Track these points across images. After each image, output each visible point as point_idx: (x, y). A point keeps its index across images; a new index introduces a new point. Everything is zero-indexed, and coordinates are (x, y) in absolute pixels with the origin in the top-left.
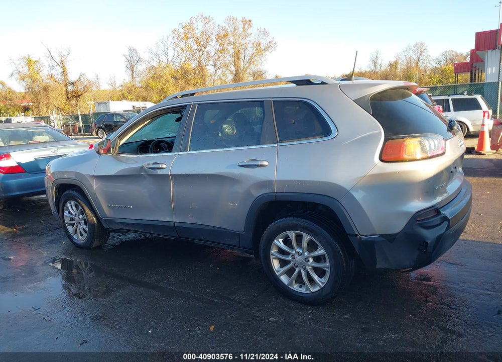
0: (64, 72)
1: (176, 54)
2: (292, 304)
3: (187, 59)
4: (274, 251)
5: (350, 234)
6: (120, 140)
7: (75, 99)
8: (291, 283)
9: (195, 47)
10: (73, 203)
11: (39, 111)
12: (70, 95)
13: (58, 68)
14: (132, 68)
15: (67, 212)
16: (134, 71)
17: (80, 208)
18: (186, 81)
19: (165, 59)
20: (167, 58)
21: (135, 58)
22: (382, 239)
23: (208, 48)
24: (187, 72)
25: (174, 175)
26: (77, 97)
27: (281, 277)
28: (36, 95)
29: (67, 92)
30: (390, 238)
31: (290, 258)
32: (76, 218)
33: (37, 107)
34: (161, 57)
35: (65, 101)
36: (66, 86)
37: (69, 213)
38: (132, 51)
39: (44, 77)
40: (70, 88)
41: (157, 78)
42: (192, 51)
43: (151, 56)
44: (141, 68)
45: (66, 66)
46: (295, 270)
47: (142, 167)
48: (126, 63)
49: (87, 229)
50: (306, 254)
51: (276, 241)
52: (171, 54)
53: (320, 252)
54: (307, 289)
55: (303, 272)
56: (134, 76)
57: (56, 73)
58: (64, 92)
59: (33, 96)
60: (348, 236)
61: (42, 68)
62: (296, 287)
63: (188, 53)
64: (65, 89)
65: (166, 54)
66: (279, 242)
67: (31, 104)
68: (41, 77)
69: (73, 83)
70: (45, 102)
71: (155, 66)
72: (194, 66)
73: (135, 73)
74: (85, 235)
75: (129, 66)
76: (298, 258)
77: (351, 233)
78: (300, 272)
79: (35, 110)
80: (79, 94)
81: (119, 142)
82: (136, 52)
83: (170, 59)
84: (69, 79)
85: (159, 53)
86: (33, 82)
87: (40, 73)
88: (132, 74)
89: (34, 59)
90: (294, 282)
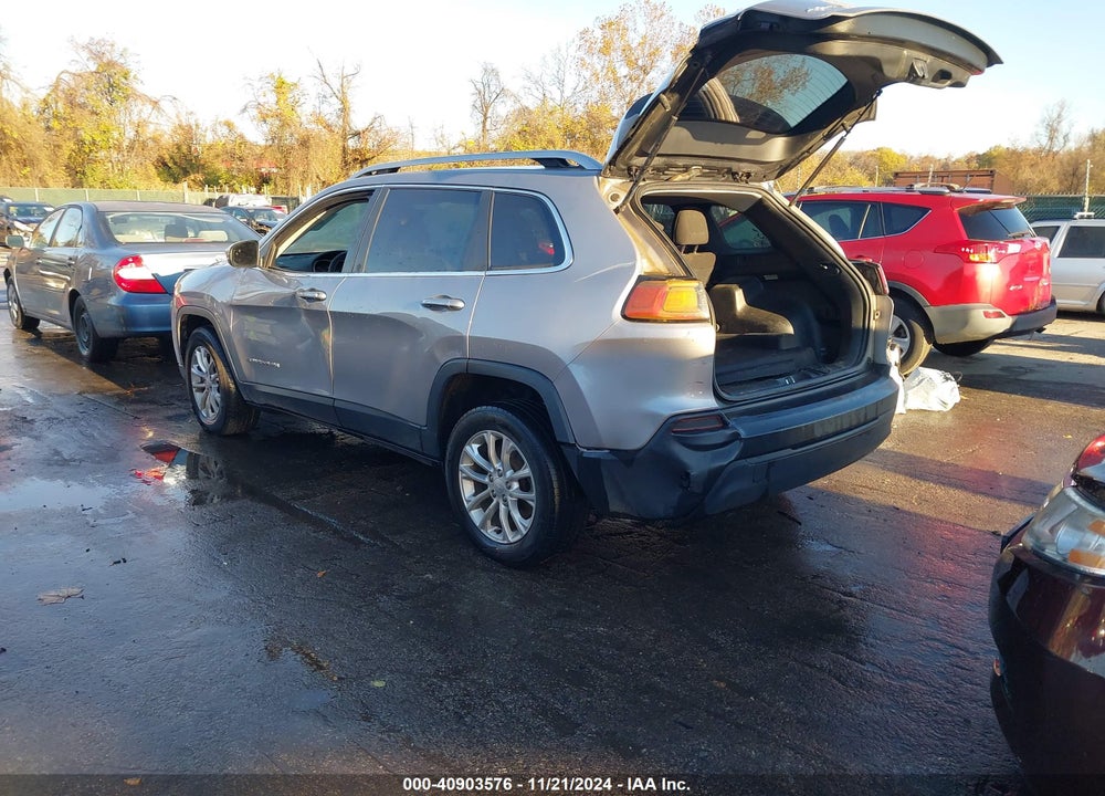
0: (344, 110)
1: (582, 84)
2: (479, 561)
3: (604, 96)
4: (464, 465)
5: (563, 444)
6: (278, 245)
7: (358, 166)
8: (483, 524)
9: (623, 71)
10: (202, 350)
11: (288, 185)
12: (349, 158)
13: (334, 100)
14: (484, 109)
15: (196, 366)
16: (489, 115)
17: (212, 360)
18: (593, 145)
19: (557, 95)
20: (562, 92)
21: (493, 89)
22: (611, 457)
23: (653, 74)
24: (599, 126)
25: (335, 312)
26: (362, 162)
27: (472, 512)
28: (286, 152)
29: (344, 150)
30: (625, 458)
31: (487, 480)
32: (208, 379)
33: (285, 177)
34: (549, 88)
35: (338, 170)
36: (345, 139)
37: (199, 368)
38: (489, 71)
39: (303, 119)
40: (352, 143)
41: (531, 135)
42: (616, 80)
43: (528, 84)
44: (502, 109)
45: (349, 98)
46: (492, 501)
47: (294, 296)
48: (475, 98)
49: (219, 400)
50: (509, 473)
51: (467, 448)
52: (571, 81)
53: (526, 471)
54: (505, 537)
55: (502, 507)
56: (488, 127)
57: (330, 110)
58: (339, 151)
59: (279, 156)
60: (562, 447)
61: (302, 100)
62: (490, 532)
63: (606, 84)
64: (340, 144)
65: (561, 83)
66: (473, 449)
67: (275, 170)
68: (298, 117)
69: (357, 134)
70: (301, 169)
71: (531, 108)
72: (615, 113)
73: (489, 120)
74: (217, 410)
75: (478, 104)
76: (498, 481)
77: (565, 441)
78: (498, 504)
79: (280, 183)
80: (368, 156)
81: (275, 247)
82: (497, 74)
83: (568, 93)
84: (352, 125)
85: (547, 79)
86: (283, 126)
87: (298, 110)
88: (484, 122)
89: (289, 80)
90: (489, 522)
